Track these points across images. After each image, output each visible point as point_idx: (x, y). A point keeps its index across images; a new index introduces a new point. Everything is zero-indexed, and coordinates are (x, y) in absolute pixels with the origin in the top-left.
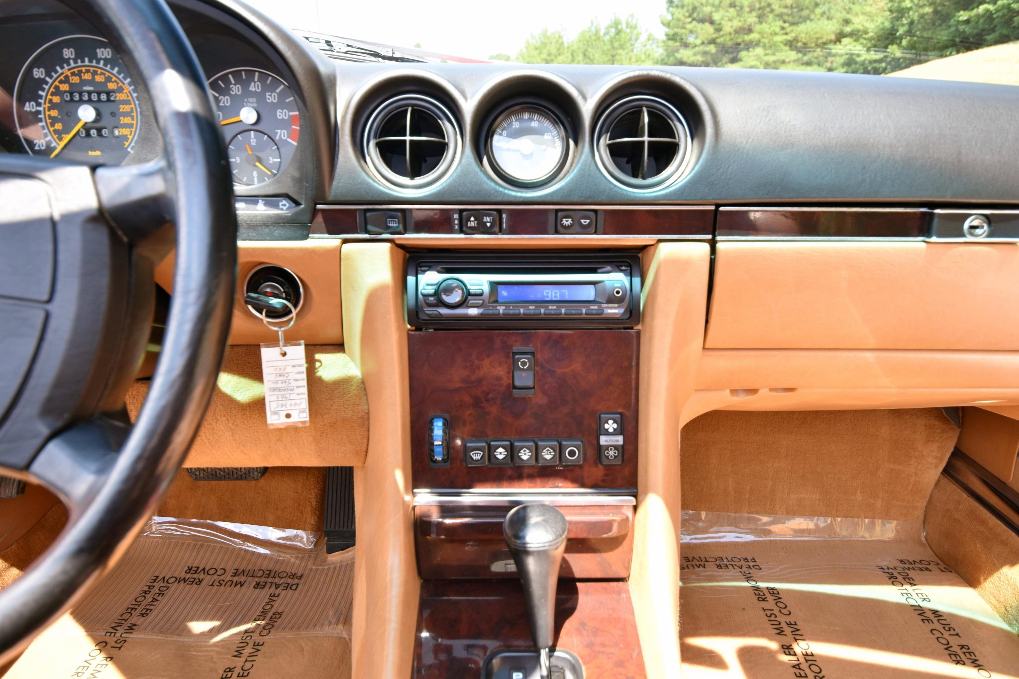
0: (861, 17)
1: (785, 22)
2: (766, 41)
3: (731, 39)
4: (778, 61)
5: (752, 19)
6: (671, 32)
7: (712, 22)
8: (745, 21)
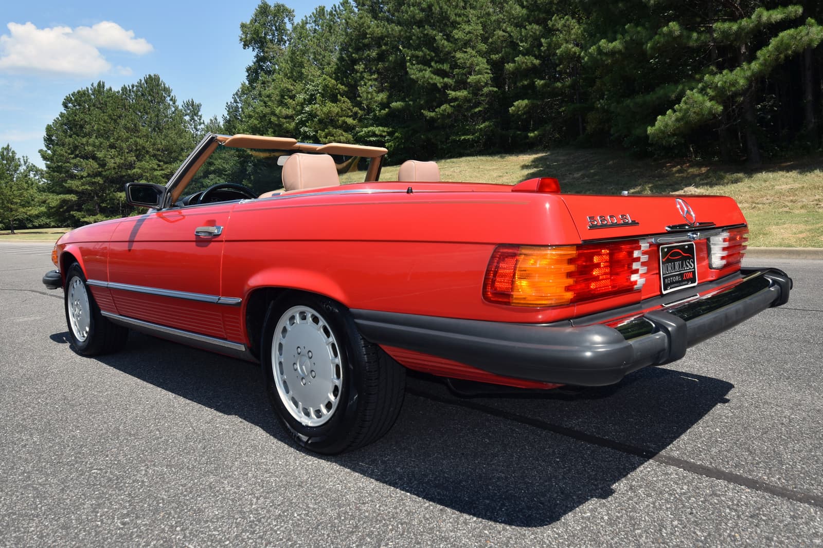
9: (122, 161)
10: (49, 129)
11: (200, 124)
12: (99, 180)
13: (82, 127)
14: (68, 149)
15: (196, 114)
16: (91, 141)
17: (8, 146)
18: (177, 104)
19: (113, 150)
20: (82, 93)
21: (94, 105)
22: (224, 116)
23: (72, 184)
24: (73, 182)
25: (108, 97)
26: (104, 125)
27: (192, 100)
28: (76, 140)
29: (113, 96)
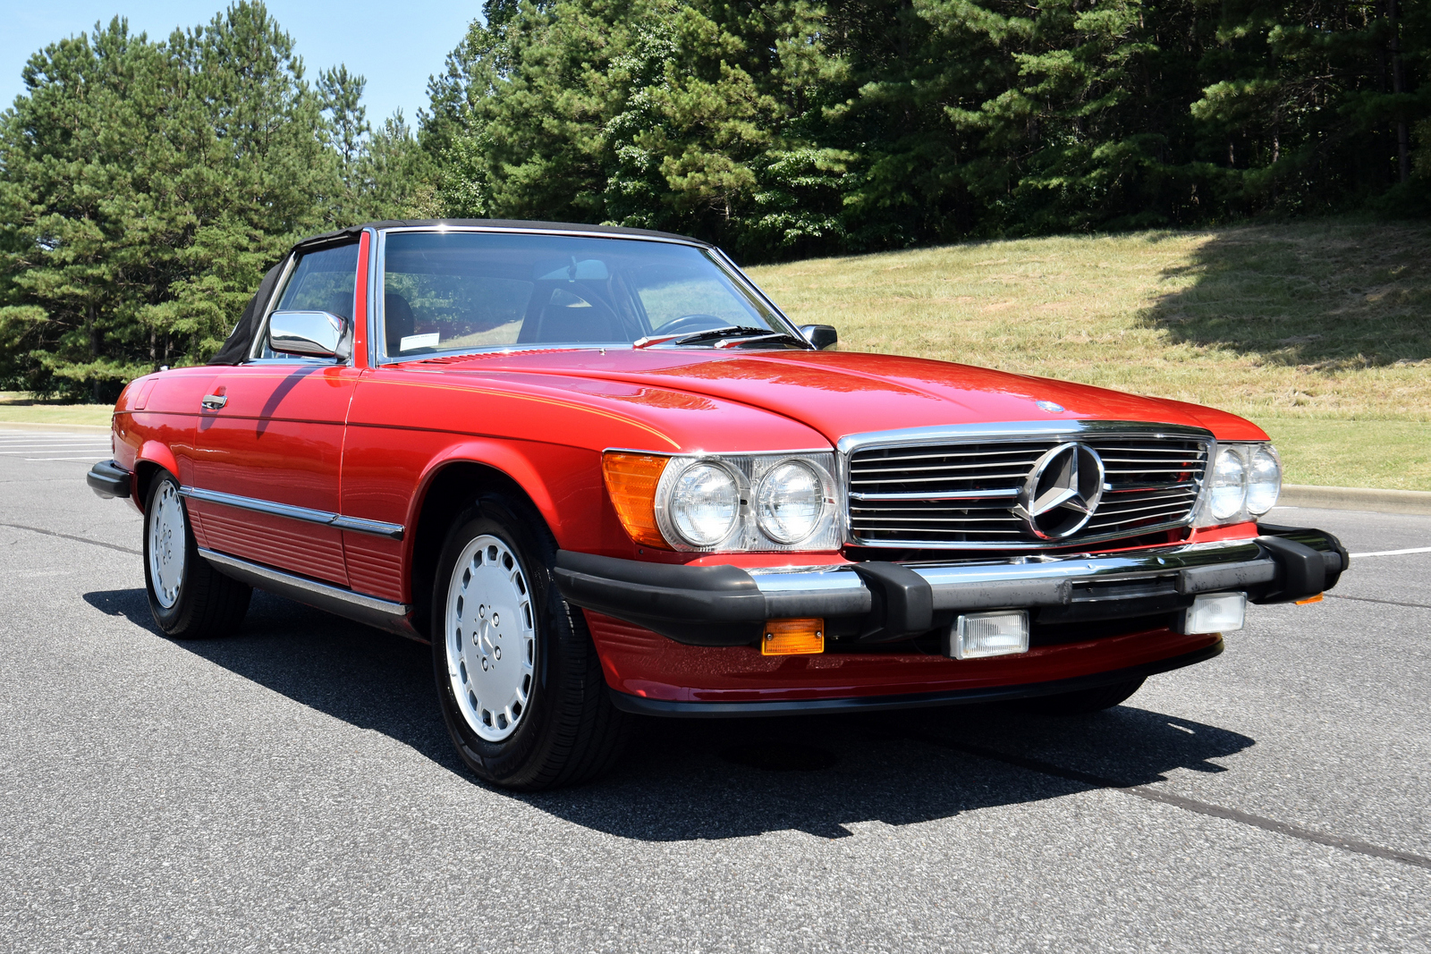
9: (162, 226)
11: (360, 131)
12: (102, 270)
13: (67, 135)
14: (33, 190)
15: (350, 105)
16: (88, 169)
18: (305, 78)
19: (142, 196)
20: (72, 45)
21: (100, 79)
22: (420, 110)
23: (36, 279)
24: (40, 274)
25: (137, 58)
26: (123, 129)
27: (343, 67)
28: (52, 167)
29: (147, 55)
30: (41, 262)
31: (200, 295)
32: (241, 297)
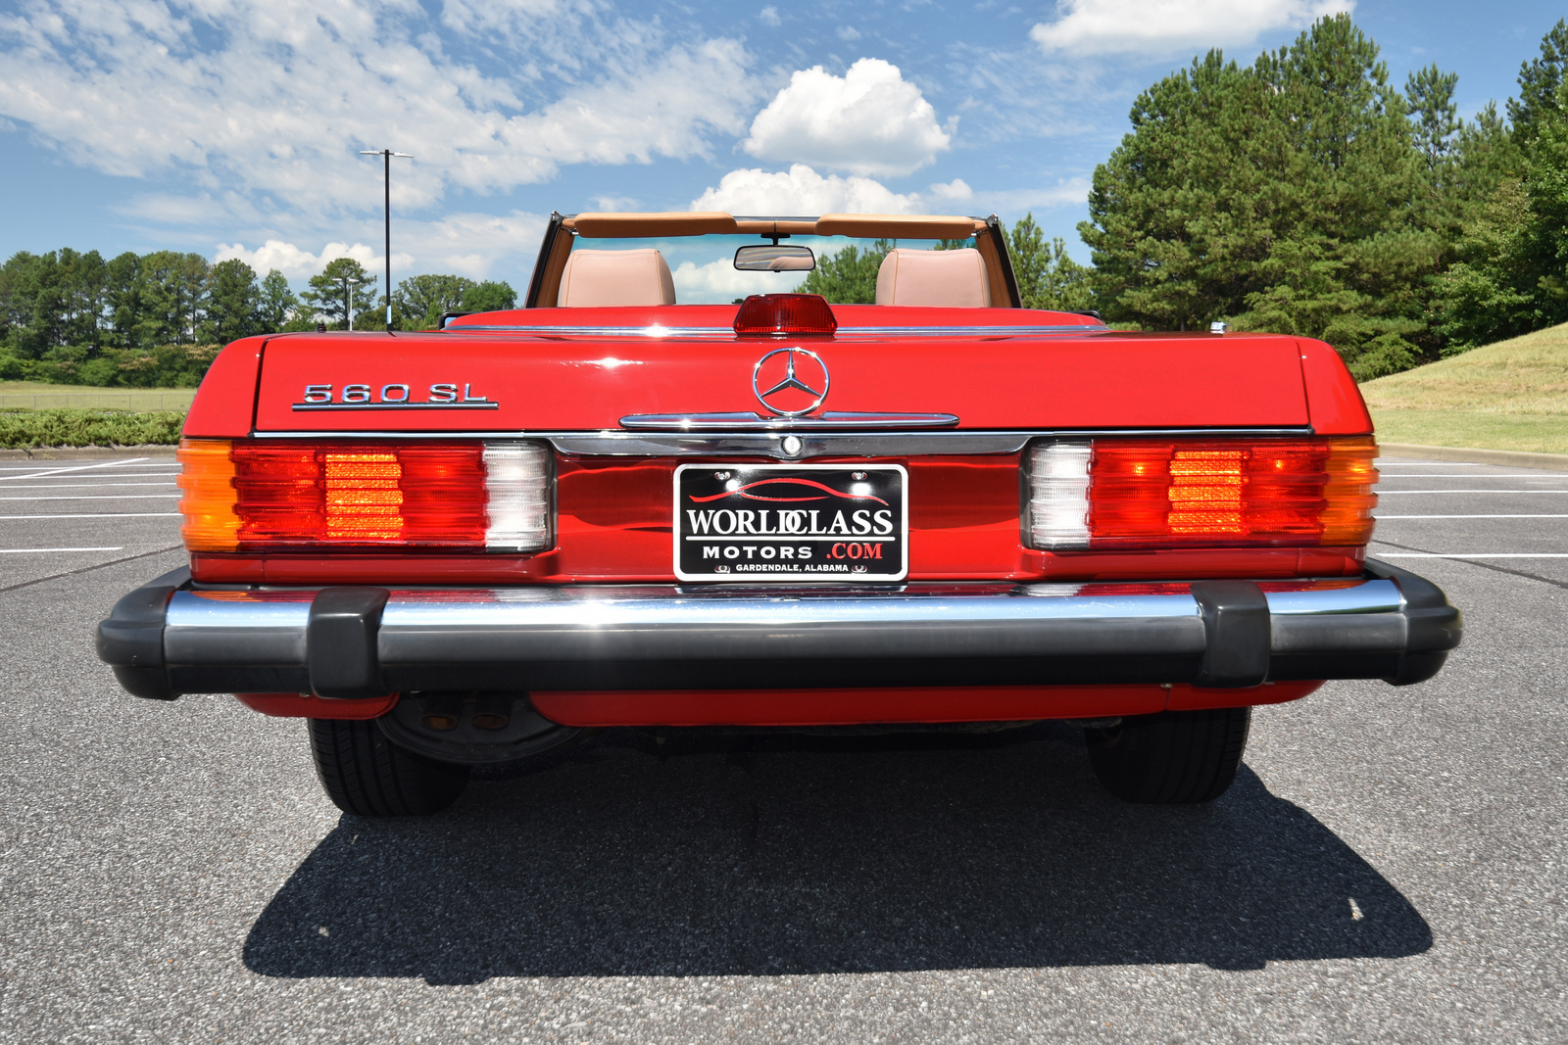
0: (1481, 224)
1: (1332, 235)
2: (1297, 272)
3: (1227, 270)
4: (1323, 309)
5: (1264, 231)
6: (1106, 256)
7: (1186, 237)
8: (1251, 235)
9: (1241, 241)
10: (1099, 176)
11: (1449, 130)
12: (1190, 287)
13: (1165, 164)
14: (1132, 219)
15: (1440, 105)
16: (1180, 195)
17: (1030, 217)
18: (1387, 84)
19: (1224, 215)
20: (1171, 83)
21: (1194, 111)
22: (1511, 101)
23: (1133, 297)
24: (1136, 294)
25: (1227, 86)
26: (1210, 155)
27: (1434, 67)
28: (1149, 195)
29: (1235, 82)
30: (1137, 282)
31: (1273, 304)
32: (1310, 305)
